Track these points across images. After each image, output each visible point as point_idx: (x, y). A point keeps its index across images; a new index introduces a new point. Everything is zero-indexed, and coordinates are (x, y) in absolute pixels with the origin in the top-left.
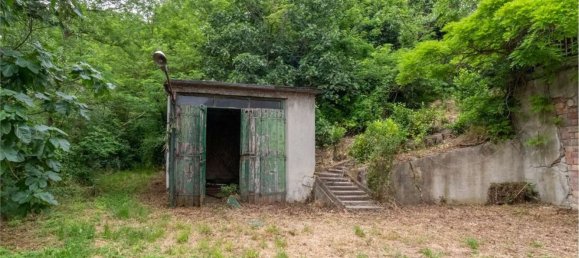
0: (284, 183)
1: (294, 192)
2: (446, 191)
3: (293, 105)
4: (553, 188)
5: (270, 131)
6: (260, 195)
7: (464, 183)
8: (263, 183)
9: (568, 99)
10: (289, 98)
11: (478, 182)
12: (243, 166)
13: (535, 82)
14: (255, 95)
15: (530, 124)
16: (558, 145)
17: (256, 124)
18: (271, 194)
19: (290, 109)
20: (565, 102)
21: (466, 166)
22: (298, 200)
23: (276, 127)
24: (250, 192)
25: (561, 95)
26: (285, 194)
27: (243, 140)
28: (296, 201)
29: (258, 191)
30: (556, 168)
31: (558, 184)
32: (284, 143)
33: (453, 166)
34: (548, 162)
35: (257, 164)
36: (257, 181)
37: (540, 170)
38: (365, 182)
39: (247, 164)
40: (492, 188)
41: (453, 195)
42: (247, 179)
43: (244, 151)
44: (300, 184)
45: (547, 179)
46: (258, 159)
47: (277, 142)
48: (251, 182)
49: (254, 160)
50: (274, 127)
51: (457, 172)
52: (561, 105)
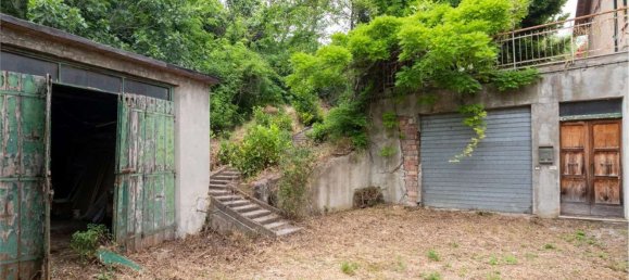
0: (174, 212)
1: (187, 222)
2: (328, 200)
3: (185, 96)
4: (394, 190)
5: (156, 132)
6: (143, 236)
7: (339, 191)
8: (146, 217)
9: (409, 117)
10: (181, 85)
11: (348, 188)
12: (121, 192)
13: (385, 101)
14: (135, 72)
15: (379, 136)
16: (400, 154)
17: (139, 120)
18: (158, 231)
19: (182, 101)
20: (407, 121)
21: (340, 175)
22: (192, 233)
23: (164, 127)
24: (130, 234)
25: (405, 114)
26: (175, 227)
27: (122, 148)
28: (188, 235)
29: (139, 230)
30: (396, 173)
31: (398, 187)
32: (174, 152)
33: (332, 175)
34: (391, 169)
35: (139, 187)
36: (139, 213)
37: (384, 175)
38: (265, 198)
39: (126, 187)
40: (357, 194)
41: (332, 204)
42: (125, 213)
43: (122, 166)
44: (193, 209)
45: (390, 183)
46: (140, 178)
47: (165, 150)
48: (131, 217)
49: (135, 180)
50: (161, 129)
51: (335, 181)
52: (404, 122)
